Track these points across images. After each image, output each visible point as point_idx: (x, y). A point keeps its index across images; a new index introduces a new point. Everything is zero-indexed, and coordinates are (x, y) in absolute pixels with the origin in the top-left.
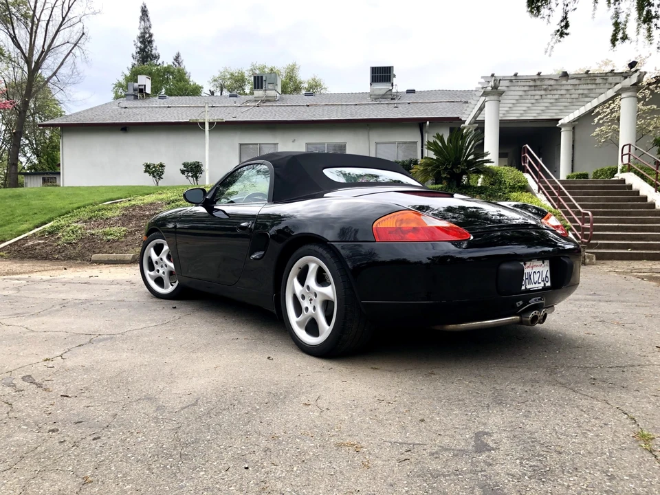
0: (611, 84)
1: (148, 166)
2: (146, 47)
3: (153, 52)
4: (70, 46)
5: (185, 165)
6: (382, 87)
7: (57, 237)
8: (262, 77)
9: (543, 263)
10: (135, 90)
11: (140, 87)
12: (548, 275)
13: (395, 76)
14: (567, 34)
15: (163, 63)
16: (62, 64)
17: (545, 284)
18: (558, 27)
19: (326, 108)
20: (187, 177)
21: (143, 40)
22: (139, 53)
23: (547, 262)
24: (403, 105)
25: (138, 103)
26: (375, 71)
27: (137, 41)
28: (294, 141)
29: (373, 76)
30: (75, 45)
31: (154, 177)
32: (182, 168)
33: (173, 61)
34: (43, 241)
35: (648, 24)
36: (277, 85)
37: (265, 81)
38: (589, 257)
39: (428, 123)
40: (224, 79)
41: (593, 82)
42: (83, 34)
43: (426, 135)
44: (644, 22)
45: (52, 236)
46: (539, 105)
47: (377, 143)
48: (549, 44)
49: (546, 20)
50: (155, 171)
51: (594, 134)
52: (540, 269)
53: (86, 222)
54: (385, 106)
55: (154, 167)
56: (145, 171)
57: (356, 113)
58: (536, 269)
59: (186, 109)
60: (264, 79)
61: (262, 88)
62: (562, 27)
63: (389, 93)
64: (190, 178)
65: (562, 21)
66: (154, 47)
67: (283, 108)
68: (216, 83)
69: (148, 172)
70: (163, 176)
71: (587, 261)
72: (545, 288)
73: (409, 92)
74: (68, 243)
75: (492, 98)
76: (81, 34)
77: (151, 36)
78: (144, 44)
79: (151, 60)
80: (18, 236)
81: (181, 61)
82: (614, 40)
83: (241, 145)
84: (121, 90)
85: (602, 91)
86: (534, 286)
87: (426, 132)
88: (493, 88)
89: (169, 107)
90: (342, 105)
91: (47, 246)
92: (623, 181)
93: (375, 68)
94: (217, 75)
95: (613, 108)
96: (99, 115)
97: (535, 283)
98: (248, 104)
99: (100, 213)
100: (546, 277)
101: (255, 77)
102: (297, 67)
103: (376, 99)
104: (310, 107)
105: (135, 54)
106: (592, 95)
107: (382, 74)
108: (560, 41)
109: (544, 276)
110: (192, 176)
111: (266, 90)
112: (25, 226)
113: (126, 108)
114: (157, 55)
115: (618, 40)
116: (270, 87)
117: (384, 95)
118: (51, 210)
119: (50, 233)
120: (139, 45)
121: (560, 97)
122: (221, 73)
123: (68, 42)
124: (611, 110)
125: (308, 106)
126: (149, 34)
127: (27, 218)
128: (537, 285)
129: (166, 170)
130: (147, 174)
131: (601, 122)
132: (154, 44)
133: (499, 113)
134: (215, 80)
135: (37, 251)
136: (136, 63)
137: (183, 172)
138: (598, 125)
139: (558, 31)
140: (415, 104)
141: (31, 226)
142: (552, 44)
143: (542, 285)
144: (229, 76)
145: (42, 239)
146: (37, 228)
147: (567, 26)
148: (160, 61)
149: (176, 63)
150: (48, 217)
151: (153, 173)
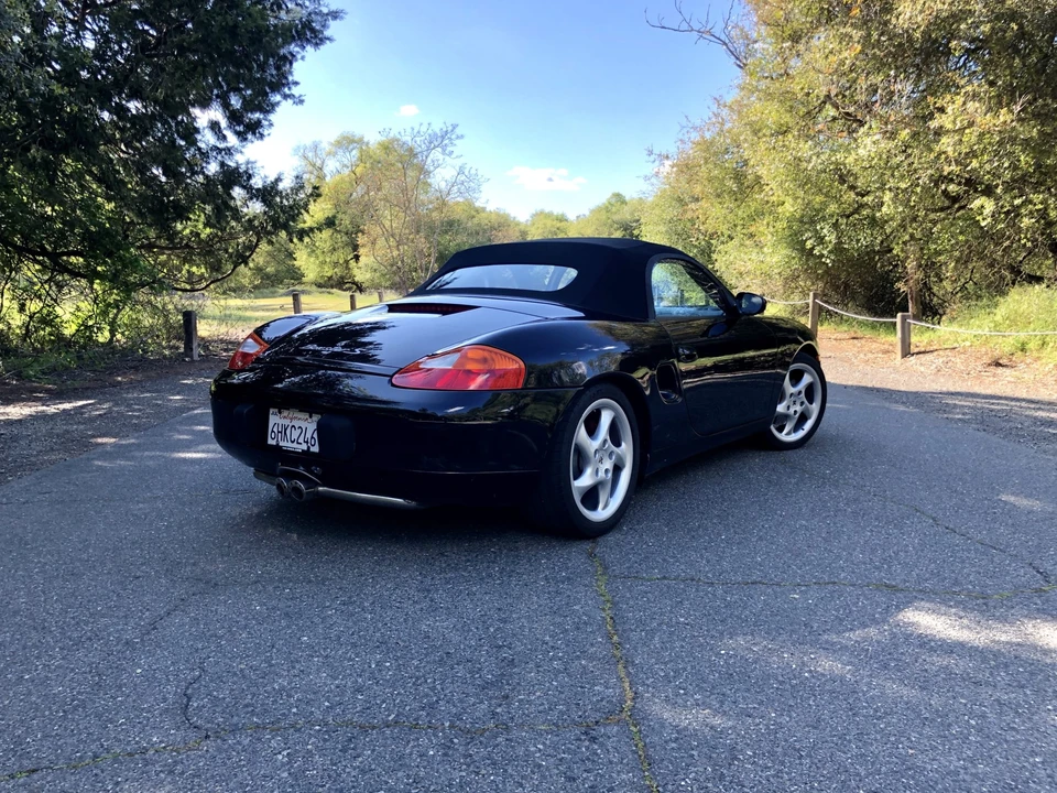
9: (311, 417)
12: (315, 436)
17: (309, 448)
23: (316, 418)
52: (304, 425)
58: (297, 423)
72: (307, 453)
86: (290, 444)
97: (293, 442)
100: (312, 437)
109: (309, 435)
128: (295, 445)
143: (304, 447)
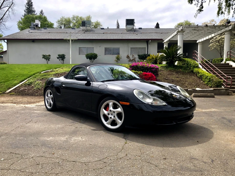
0: (220, 29)
1: (44, 56)
2: (30, 7)
3: (33, 9)
4: (8, 8)
5: (59, 55)
6: (130, 27)
7: (32, 86)
8: (85, 22)
10: (34, 25)
11: (36, 25)
13: (135, 23)
14: (202, 11)
15: (37, 14)
16: (4, 15)
18: (199, 8)
19: (110, 34)
20: (60, 60)
21: (29, 5)
22: (27, 9)
24: (139, 34)
25: (36, 31)
26: (127, 20)
27: (26, 5)
28: (100, 47)
29: (127, 23)
30: (10, 7)
31: (47, 60)
32: (58, 57)
33: (40, 13)
34: (27, 88)
35: (229, 8)
36: (91, 25)
37: (86, 23)
38: (230, 92)
39: (150, 41)
40: (62, 21)
41: (215, 28)
42: (13, 3)
43: (149, 45)
44: (228, 7)
45: (30, 86)
46: (193, 35)
47: (131, 48)
48: (196, 14)
49: (196, 5)
50: (47, 58)
51: (210, 46)
53: (41, 80)
54: (133, 34)
55: (46, 56)
56: (43, 58)
57: (123, 37)
59: (56, 33)
60: (86, 22)
61: (85, 26)
62: (200, 8)
63: (133, 29)
64: (61, 61)
65: (200, 6)
66: (33, 7)
67: (94, 34)
68: (59, 22)
69: (44, 58)
70: (50, 60)
71: (230, 94)
73: (140, 28)
74: (38, 89)
75: (181, 33)
76: (12, 3)
77: (32, 3)
78: (29, 6)
79: (32, 13)
80: (15, 86)
81: (43, 13)
82: (218, 13)
83: (79, 48)
84: (21, 24)
85: (216, 31)
87: (149, 44)
88: (181, 30)
89: (49, 33)
90: (116, 33)
91: (29, 90)
92: (228, 64)
93: (128, 19)
94: (60, 19)
95: (217, 37)
96: (22, 35)
98: (80, 32)
99: (46, 77)
101: (82, 22)
102: (91, 17)
103: (128, 31)
104: (105, 34)
105: (25, 10)
106: (212, 33)
107: (130, 22)
108: (200, 13)
110: (62, 60)
111: (86, 27)
112: (16, 82)
113: (32, 33)
114: (34, 11)
115: (220, 13)
116: (88, 25)
117: (131, 30)
118: (23, 75)
119: (28, 85)
120: (27, 6)
121: (201, 33)
122: (61, 19)
123: (7, 6)
124: (216, 37)
125: (104, 33)
126: (31, 2)
127: (15, 78)
129: (51, 57)
130: (44, 59)
131: (212, 41)
132: (33, 6)
133: (183, 38)
134: (59, 21)
135: (26, 92)
136: (26, 13)
137: (58, 58)
138: (212, 43)
139: (199, 9)
140: (143, 33)
141: (18, 82)
142: (197, 14)
144: (64, 20)
145: (26, 87)
146: (21, 82)
147: (202, 8)
148: (35, 13)
149: (41, 14)
150: (24, 78)
151: (46, 58)
